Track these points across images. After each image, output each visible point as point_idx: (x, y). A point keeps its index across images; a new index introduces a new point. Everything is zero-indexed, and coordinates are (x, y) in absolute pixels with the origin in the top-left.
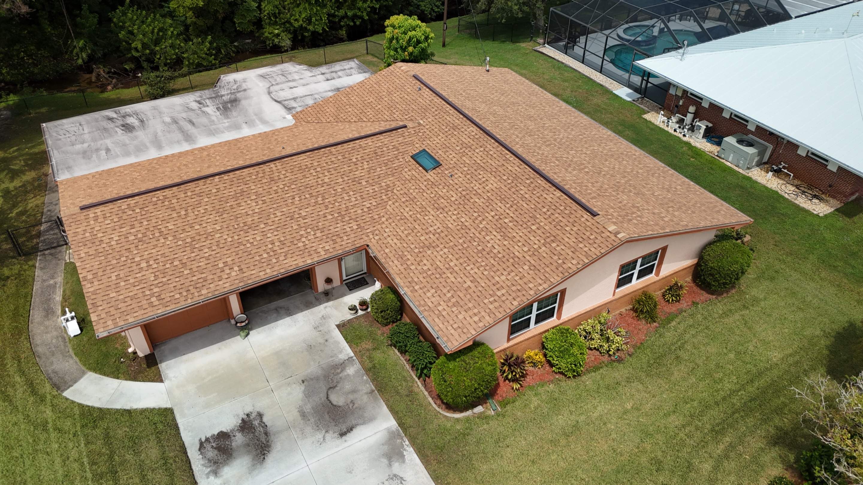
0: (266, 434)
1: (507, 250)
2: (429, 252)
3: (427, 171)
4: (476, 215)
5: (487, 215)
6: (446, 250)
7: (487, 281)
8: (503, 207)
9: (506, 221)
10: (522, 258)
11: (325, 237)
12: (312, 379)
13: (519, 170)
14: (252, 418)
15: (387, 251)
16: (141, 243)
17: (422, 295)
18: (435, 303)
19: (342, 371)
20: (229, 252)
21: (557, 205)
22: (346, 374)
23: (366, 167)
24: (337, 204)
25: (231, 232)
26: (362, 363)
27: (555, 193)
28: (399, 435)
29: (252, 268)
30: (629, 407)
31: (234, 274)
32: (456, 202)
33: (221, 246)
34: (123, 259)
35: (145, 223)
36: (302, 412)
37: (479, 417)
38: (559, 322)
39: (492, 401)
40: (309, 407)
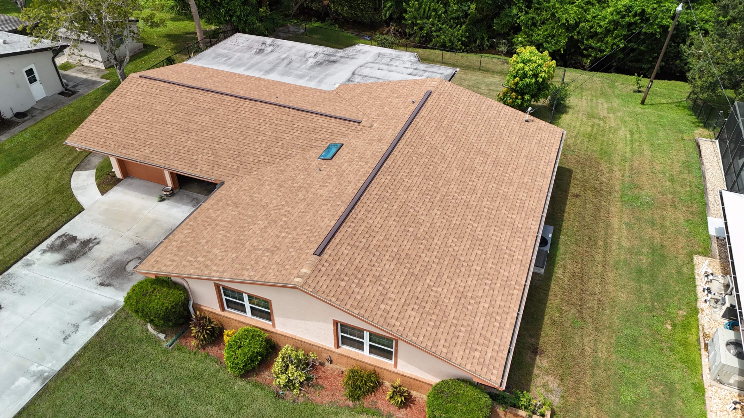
1: (249, 237)
3: (319, 158)
8: (300, 209)
9: (285, 219)
13: (350, 191)
14: (94, 241)
16: (136, 109)
20: (161, 138)
21: (318, 230)
23: (296, 134)
24: (246, 147)
25: (176, 128)
27: (332, 222)
28: (115, 310)
36: (111, 257)
37: (157, 341)
38: (273, 330)
39: (176, 339)
40: (117, 258)
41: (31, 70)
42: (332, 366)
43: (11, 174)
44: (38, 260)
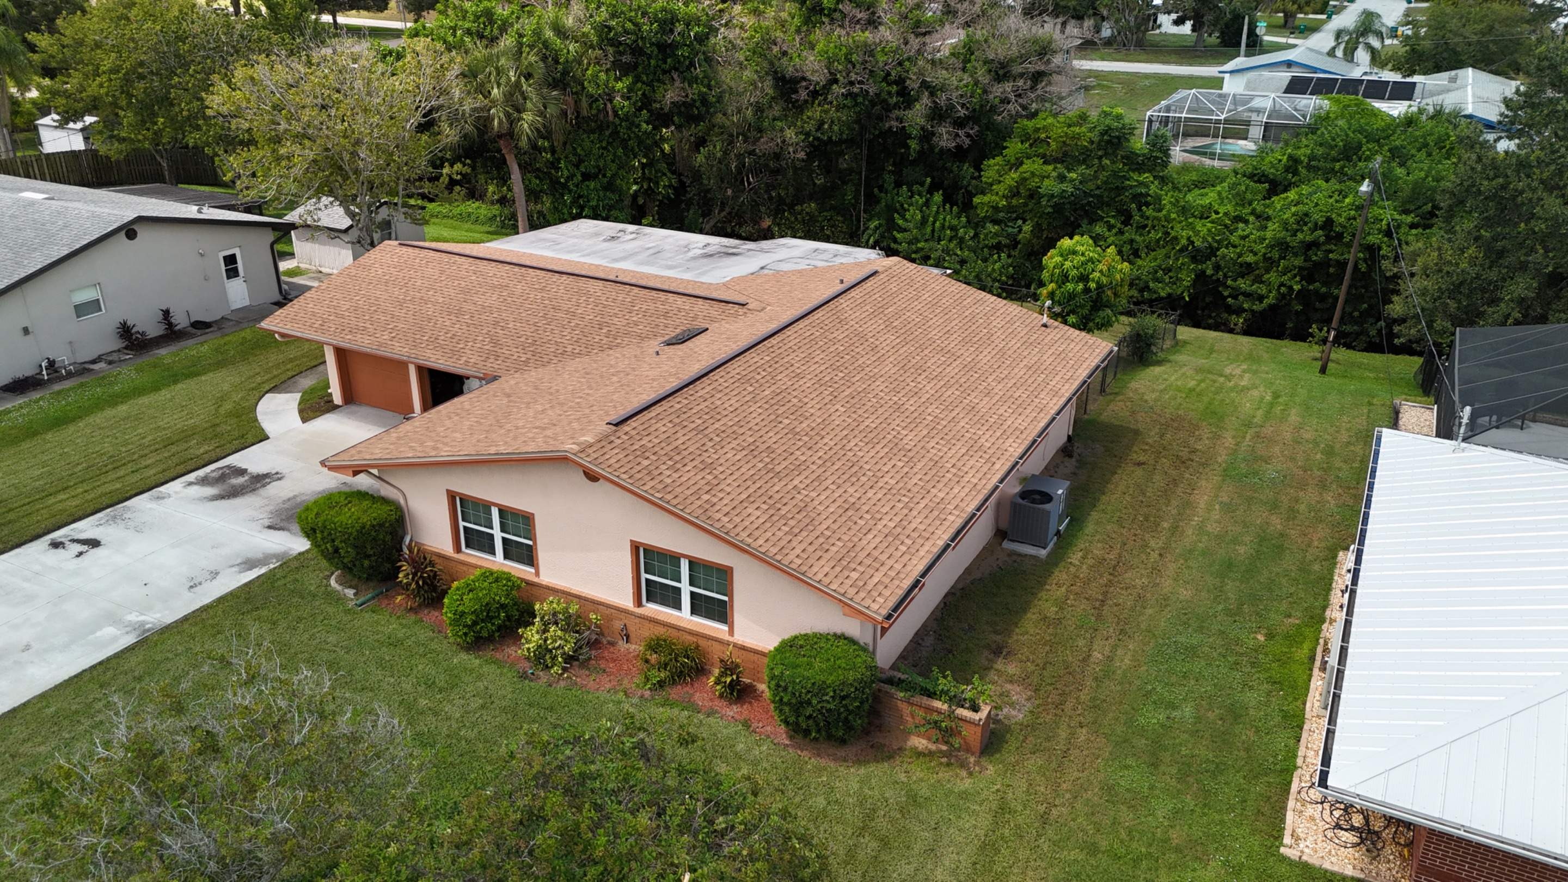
0: (253, 490)
28: (284, 558)
36: (295, 497)
37: (339, 599)
38: (536, 580)
39: (373, 598)
40: (304, 498)
41: (233, 257)
42: (627, 646)
43: (163, 392)
44: (176, 493)
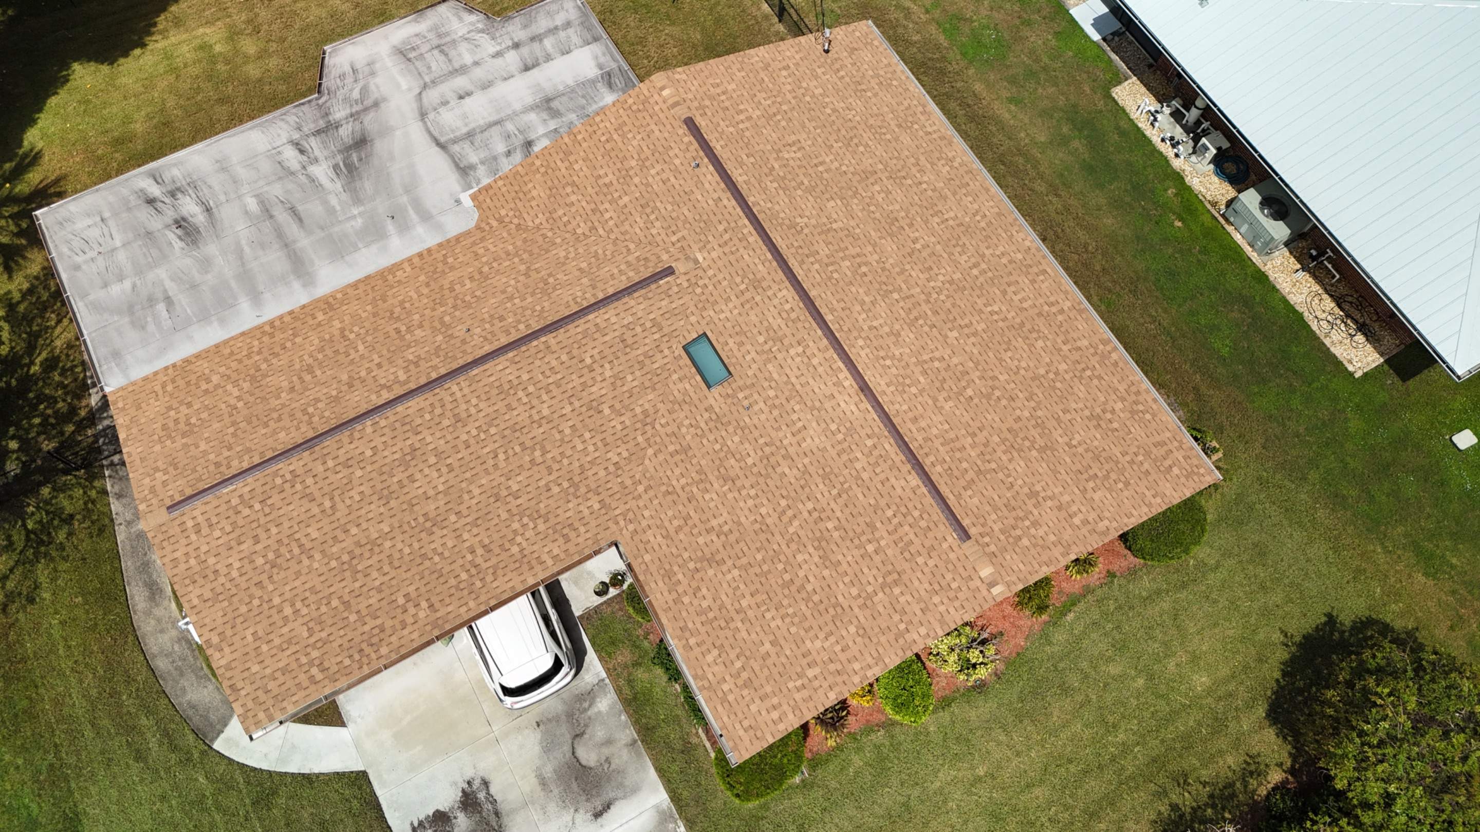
0: (497, 814)
1: (827, 589)
2: (711, 572)
3: (709, 387)
4: (783, 503)
5: (801, 506)
6: (736, 572)
7: (794, 647)
8: (826, 494)
9: (830, 525)
10: (848, 610)
11: (550, 531)
12: (549, 720)
13: (856, 412)
14: (475, 787)
15: (647, 558)
16: (275, 570)
17: (700, 657)
18: (719, 677)
19: (590, 706)
20: (409, 574)
21: (910, 505)
22: (596, 710)
23: (608, 373)
24: (565, 461)
25: (406, 536)
26: (619, 691)
27: (909, 478)
28: (672, 816)
29: (447, 601)
30: (982, 773)
31: (422, 614)
32: (755, 470)
33: (396, 564)
34: (256, 602)
35: (274, 530)
36: (540, 777)
